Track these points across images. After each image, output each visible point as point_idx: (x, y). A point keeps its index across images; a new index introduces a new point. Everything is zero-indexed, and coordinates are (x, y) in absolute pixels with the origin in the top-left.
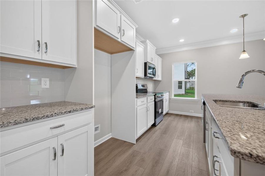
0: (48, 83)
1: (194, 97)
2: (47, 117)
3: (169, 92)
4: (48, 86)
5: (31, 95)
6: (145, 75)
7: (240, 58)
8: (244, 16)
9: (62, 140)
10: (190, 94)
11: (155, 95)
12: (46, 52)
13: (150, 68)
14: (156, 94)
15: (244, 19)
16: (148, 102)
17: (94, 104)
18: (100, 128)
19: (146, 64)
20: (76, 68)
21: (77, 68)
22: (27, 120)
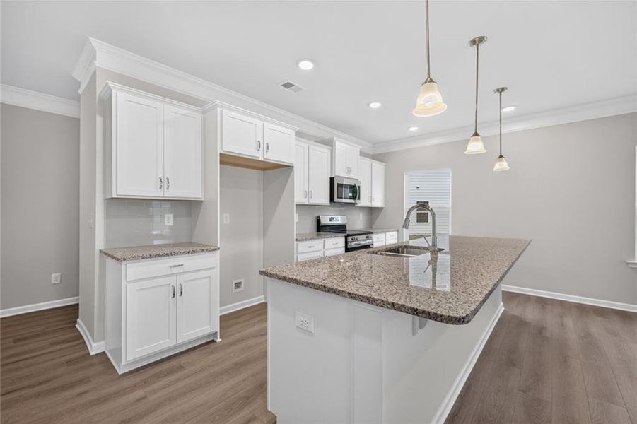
0: (171, 220)
2: (167, 255)
3: (398, 231)
4: (171, 224)
5: (154, 233)
6: (332, 199)
7: (494, 170)
9: (181, 280)
11: (346, 237)
12: (168, 189)
13: (340, 186)
15: (501, 95)
16: (326, 247)
17: (219, 246)
18: (243, 284)
19: (332, 180)
20: (202, 201)
22: (151, 256)
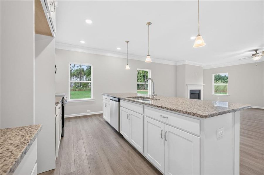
1: (90, 97)
8: (128, 42)
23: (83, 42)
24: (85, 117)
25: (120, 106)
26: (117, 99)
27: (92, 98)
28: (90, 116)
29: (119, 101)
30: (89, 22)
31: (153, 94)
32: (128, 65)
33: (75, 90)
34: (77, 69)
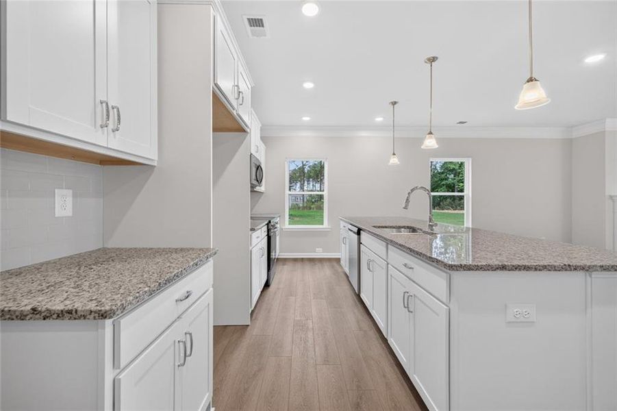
1: (323, 224)
4: (68, 212)
8: (394, 103)
10: (298, 219)
11: (267, 224)
14: (270, 222)
21: (155, 169)
23: (306, 119)
24: (311, 260)
25: (360, 243)
26: (356, 230)
27: (326, 225)
28: (321, 260)
29: (359, 233)
30: (308, 85)
31: (430, 222)
32: (394, 154)
33: (310, 208)
34: (315, 164)
